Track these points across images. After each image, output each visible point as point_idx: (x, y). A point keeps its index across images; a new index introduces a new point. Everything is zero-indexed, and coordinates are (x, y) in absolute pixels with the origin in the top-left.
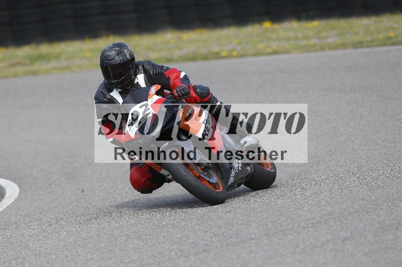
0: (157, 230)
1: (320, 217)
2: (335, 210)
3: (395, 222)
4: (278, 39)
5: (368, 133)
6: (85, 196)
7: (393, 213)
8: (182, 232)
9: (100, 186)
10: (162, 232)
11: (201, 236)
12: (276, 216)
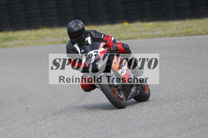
0: (65, 130)
1: (149, 125)
2: (157, 121)
3: (187, 128)
4: (131, 32)
5: (176, 81)
6: (29, 111)
7: (186, 124)
8: (77, 131)
9: (36, 106)
10: (67, 131)
11: (87, 133)
12: (127, 124)
